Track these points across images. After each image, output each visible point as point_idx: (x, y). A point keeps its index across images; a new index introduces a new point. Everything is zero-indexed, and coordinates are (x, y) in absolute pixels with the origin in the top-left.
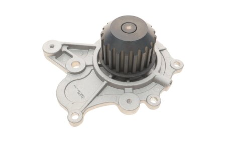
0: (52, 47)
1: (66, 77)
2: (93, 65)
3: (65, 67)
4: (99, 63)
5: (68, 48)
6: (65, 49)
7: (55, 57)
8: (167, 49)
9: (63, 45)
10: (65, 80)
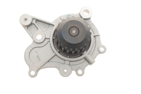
0: (26, 20)
1: (32, 44)
2: (49, 39)
3: (32, 36)
4: (54, 38)
5: (36, 22)
6: (34, 22)
7: (27, 27)
8: (100, 35)
9: (33, 19)
10: (30, 46)
